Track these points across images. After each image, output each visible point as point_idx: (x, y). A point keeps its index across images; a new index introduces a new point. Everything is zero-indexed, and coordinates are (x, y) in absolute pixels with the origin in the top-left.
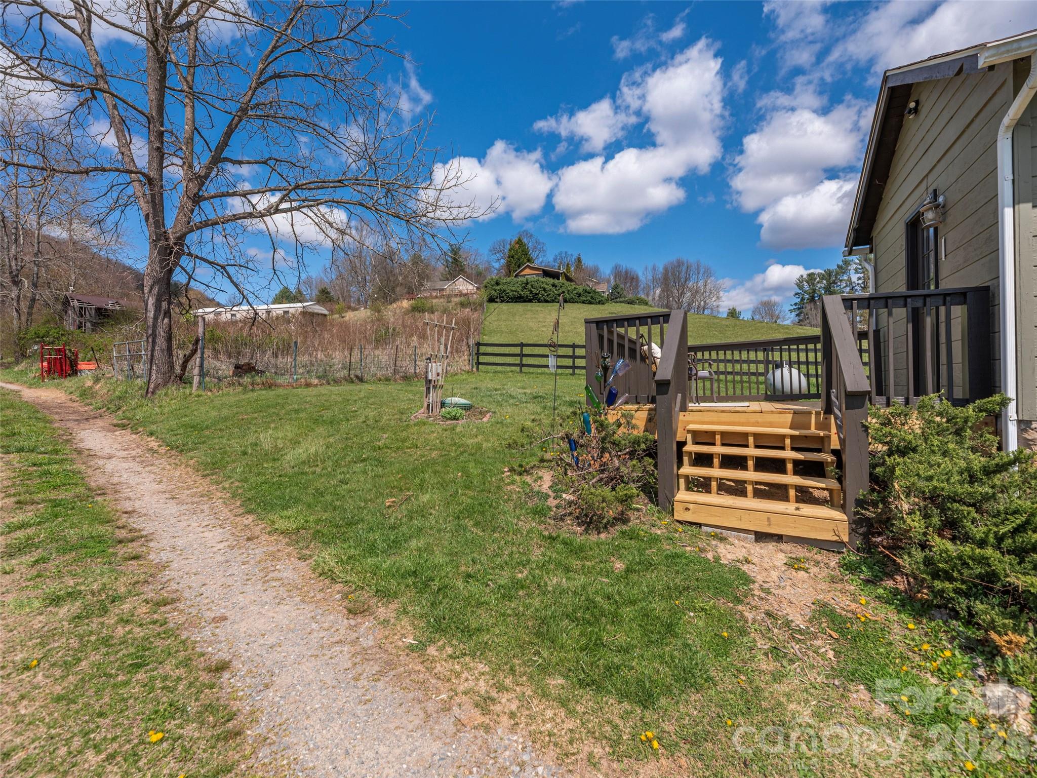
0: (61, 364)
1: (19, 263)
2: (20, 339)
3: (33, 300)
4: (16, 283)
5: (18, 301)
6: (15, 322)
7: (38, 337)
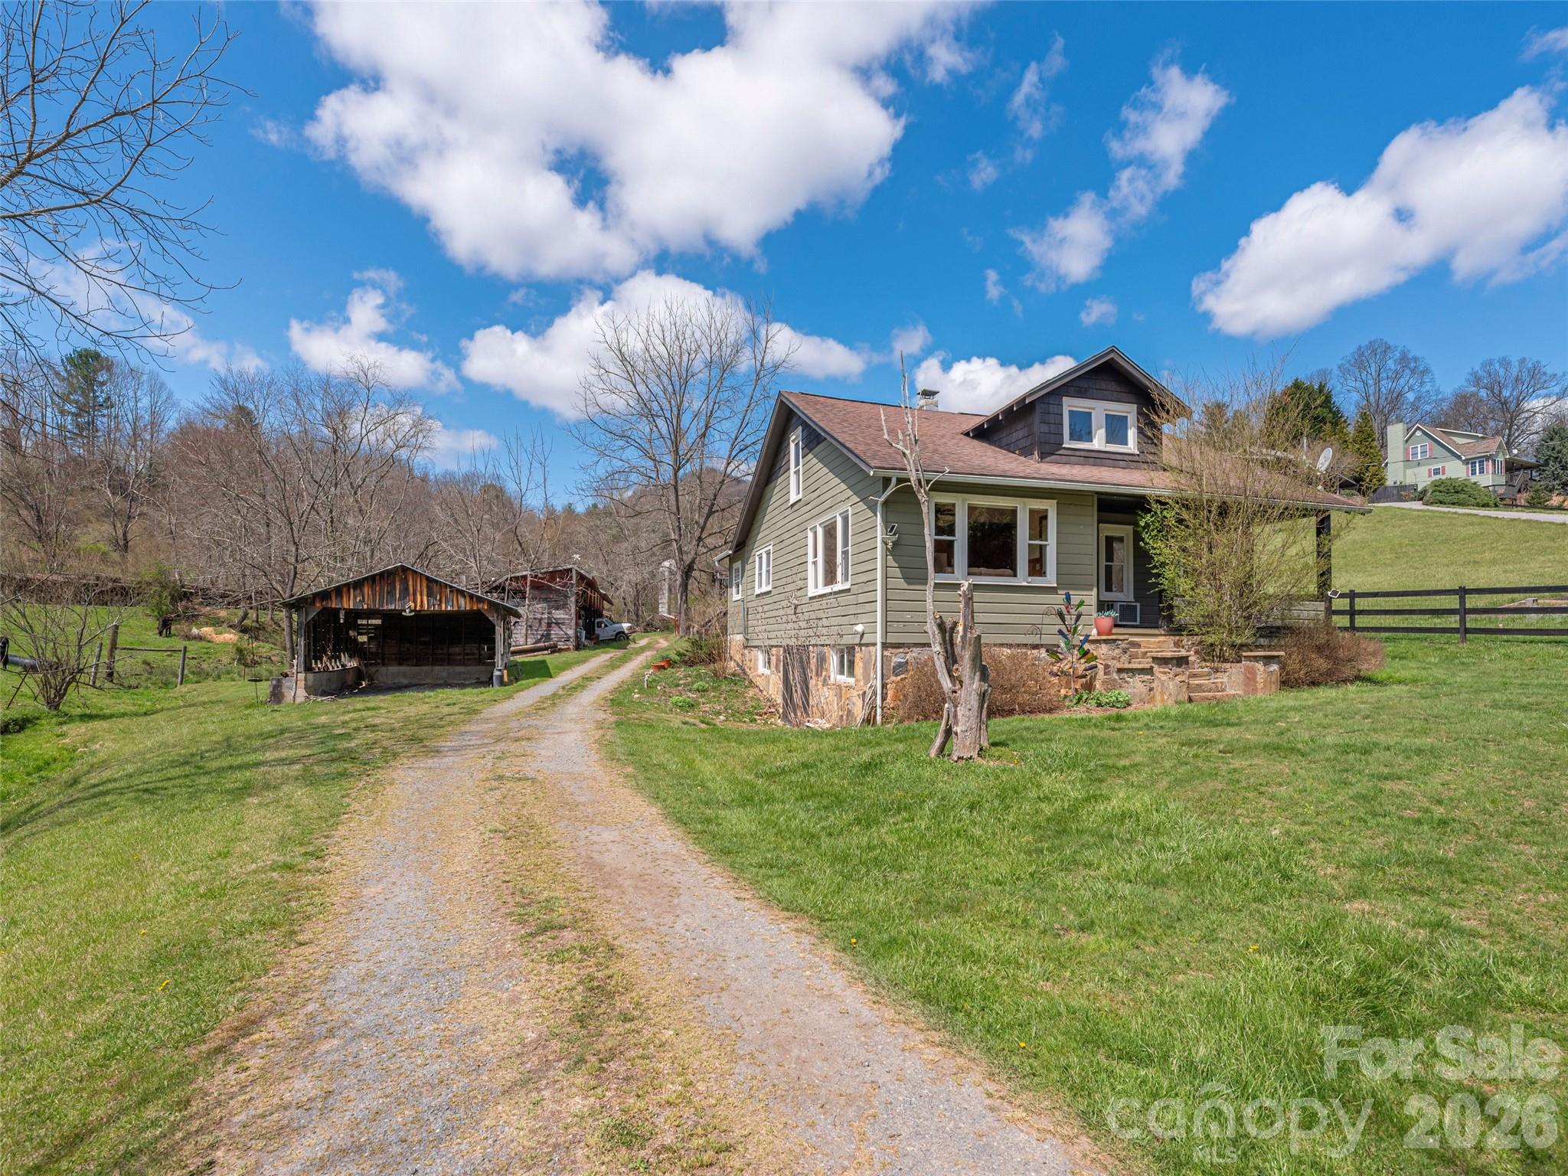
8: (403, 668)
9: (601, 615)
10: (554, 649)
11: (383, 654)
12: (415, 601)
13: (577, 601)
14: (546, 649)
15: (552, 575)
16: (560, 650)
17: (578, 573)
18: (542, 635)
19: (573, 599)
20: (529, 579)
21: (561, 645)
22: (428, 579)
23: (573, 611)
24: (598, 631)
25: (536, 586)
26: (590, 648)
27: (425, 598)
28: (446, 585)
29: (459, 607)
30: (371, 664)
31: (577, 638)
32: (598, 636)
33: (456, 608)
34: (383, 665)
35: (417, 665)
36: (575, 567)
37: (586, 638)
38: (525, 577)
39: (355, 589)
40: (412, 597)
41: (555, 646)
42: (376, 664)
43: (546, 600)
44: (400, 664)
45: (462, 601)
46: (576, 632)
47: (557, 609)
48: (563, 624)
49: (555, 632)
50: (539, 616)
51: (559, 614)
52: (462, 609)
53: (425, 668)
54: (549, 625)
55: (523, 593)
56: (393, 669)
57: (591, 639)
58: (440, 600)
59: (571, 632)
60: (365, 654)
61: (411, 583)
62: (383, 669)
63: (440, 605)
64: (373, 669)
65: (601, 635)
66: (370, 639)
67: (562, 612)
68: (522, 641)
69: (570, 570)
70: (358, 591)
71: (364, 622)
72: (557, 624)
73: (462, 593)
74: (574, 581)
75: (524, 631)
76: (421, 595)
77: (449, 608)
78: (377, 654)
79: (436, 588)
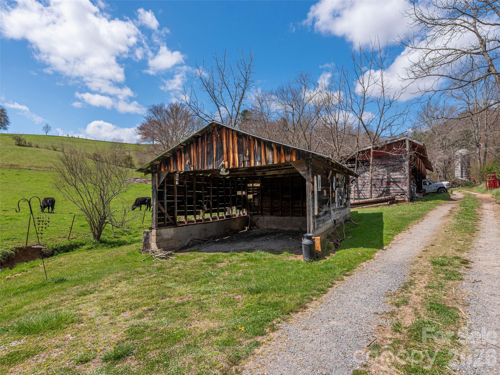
0: (494, 182)
1: (479, 136)
2: (481, 172)
3: (486, 153)
4: (478, 146)
5: (479, 154)
6: (478, 165)
7: (488, 171)
8: (273, 218)
9: (425, 178)
10: (393, 201)
11: (262, 207)
12: (228, 160)
13: (410, 165)
14: (386, 201)
15: (390, 146)
16: (397, 202)
17: (410, 142)
18: (384, 191)
19: (407, 163)
20: (372, 151)
21: (398, 198)
22: (238, 134)
23: (407, 172)
24: (424, 187)
25: (377, 156)
26: (421, 199)
27: (236, 155)
28: (254, 138)
29: (267, 161)
30: (254, 214)
31: (411, 192)
32: (425, 190)
33: (264, 164)
34: (262, 214)
35: (282, 216)
36: (408, 138)
37: (417, 192)
38: (370, 150)
39: (185, 153)
40: (225, 156)
41: (394, 199)
42: (258, 214)
43: (386, 166)
44: (272, 215)
45: (269, 154)
46: (410, 188)
47: (393, 171)
48: (400, 182)
49: (393, 189)
50: (381, 177)
51: (396, 175)
52: (270, 163)
53: (286, 218)
54: (388, 183)
55: (368, 161)
56: (267, 218)
57: (420, 193)
58: (250, 157)
59: (406, 188)
60: (251, 207)
61: (224, 141)
62: (261, 218)
63: (249, 161)
64: (255, 218)
65: (427, 189)
66: (254, 196)
67: (398, 173)
68: (368, 195)
69: (404, 141)
70: (187, 155)
71: (251, 185)
72: (395, 182)
73: (268, 145)
74: (407, 149)
75: (369, 189)
76: (233, 152)
77: (258, 164)
78: (258, 207)
79: (245, 144)
